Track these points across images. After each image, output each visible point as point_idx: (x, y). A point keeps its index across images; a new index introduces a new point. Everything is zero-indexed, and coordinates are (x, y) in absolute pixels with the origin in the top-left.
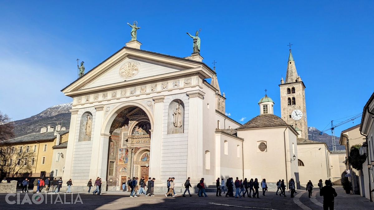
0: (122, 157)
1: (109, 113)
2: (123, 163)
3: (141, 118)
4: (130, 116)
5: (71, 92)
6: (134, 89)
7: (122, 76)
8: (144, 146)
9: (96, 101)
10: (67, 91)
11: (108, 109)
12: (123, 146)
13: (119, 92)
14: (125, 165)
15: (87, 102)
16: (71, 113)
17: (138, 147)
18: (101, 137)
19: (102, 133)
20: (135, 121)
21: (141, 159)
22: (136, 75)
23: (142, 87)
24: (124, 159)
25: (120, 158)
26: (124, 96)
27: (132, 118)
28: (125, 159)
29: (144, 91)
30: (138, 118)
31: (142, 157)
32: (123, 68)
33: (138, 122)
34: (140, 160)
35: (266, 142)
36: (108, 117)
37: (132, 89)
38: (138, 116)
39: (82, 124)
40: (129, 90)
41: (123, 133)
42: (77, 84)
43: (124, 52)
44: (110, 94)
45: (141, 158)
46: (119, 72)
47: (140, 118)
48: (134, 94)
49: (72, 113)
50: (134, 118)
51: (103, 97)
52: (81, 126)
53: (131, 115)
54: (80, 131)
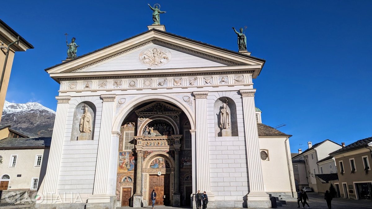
0: (124, 163)
1: (124, 106)
2: (126, 171)
3: (157, 116)
4: (140, 112)
5: (61, 73)
6: (163, 80)
7: (144, 62)
8: (158, 150)
9: (101, 88)
10: (56, 71)
11: (123, 101)
12: (125, 149)
13: (140, 81)
14: (129, 173)
15: (87, 89)
16: (57, 101)
17: (149, 150)
18: (112, 135)
19: (113, 131)
20: (148, 119)
21: (151, 166)
22: (165, 64)
23: (175, 79)
24: (126, 165)
25: (121, 165)
26: (149, 87)
27: (144, 115)
28: (128, 166)
29: (179, 83)
30: (151, 116)
31: (152, 163)
32: (145, 53)
33: (152, 120)
34: (149, 167)
35: (267, 150)
36: (123, 110)
37: (161, 79)
38: (151, 113)
39: (76, 117)
40: (156, 80)
41: (125, 132)
42: (73, 64)
43: (151, 35)
44: (125, 83)
45: (150, 164)
46: (139, 58)
47: (155, 116)
48: (165, 86)
49: (59, 101)
50: (147, 115)
51: (114, 85)
52: (75, 119)
53: (142, 111)
54: (73, 126)
